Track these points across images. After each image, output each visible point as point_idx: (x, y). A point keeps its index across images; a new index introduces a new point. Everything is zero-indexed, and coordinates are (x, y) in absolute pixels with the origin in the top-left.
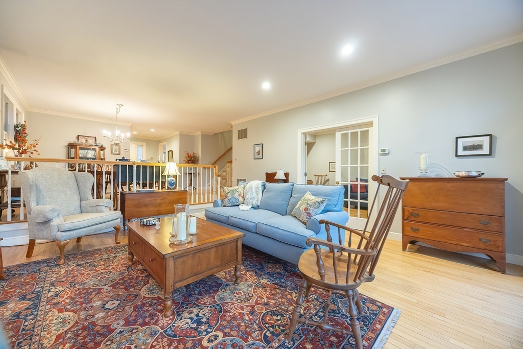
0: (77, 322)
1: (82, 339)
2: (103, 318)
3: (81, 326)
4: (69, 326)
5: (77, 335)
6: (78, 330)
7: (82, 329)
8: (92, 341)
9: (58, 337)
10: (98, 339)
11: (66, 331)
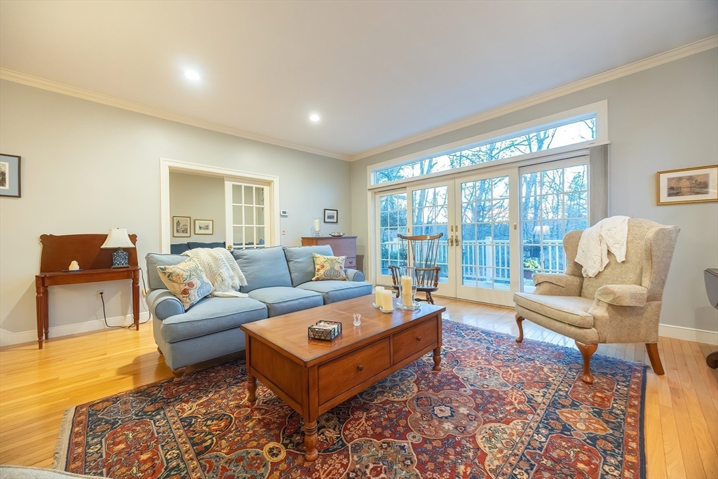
0: (485, 422)
1: (496, 403)
2: (465, 405)
3: (487, 415)
4: (492, 425)
5: (495, 410)
6: (491, 414)
7: (488, 412)
8: (492, 397)
9: (508, 422)
10: (487, 394)
11: (499, 422)
